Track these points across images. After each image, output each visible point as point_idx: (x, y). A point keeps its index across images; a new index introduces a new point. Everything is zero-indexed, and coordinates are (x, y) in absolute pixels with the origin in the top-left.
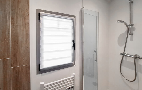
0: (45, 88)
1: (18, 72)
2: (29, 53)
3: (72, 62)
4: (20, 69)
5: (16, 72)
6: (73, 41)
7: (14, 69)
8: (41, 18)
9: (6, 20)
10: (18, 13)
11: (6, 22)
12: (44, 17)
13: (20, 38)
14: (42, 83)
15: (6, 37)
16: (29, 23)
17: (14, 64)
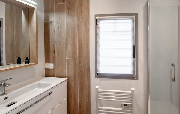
0: (99, 96)
1: (82, 72)
2: (89, 56)
3: (133, 74)
4: (83, 69)
5: (81, 71)
6: (134, 47)
7: (79, 68)
8: (98, 23)
9: (75, 29)
10: (82, 21)
11: (75, 30)
12: (101, 21)
13: (83, 43)
14: (97, 87)
15: (75, 42)
16: (89, 29)
17: (79, 64)
